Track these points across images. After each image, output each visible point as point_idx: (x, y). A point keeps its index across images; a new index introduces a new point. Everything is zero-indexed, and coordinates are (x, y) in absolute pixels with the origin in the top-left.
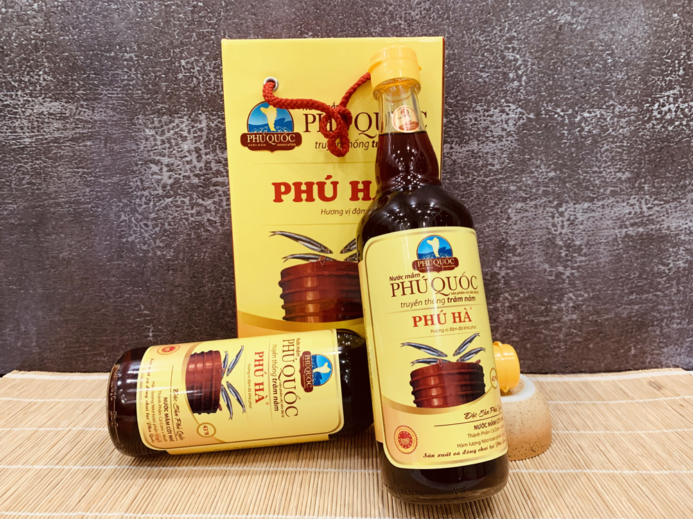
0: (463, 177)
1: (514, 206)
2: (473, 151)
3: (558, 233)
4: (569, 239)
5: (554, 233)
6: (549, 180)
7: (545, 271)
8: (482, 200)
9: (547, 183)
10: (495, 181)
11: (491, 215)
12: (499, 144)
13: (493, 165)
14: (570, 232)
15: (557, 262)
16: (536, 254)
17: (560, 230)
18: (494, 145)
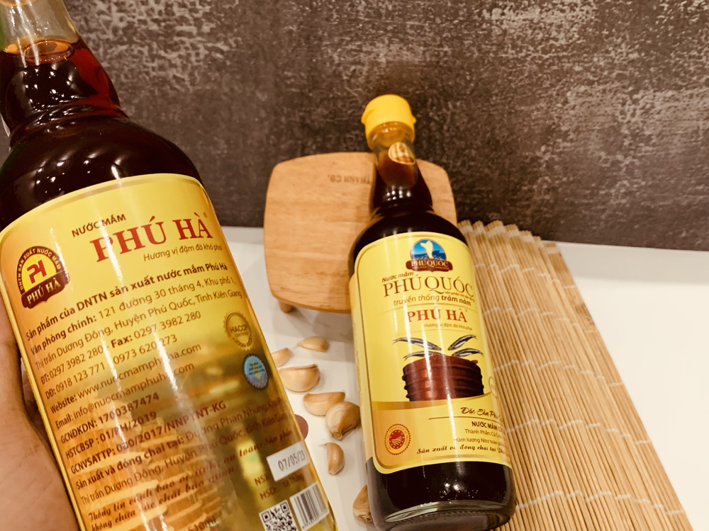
0: (514, 52)
1: (576, 89)
2: (532, 21)
3: (626, 121)
4: (638, 128)
5: (620, 120)
6: (629, 62)
7: (600, 158)
8: (534, 80)
9: (626, 66)
10: (555, 59)
11: (543, 97)
12: (569, 15)
13: (557, 40)
14: (642, 122)
15: (617, 151)
16: (593, 141)
17: (628, 118)
18: (562, 15)
